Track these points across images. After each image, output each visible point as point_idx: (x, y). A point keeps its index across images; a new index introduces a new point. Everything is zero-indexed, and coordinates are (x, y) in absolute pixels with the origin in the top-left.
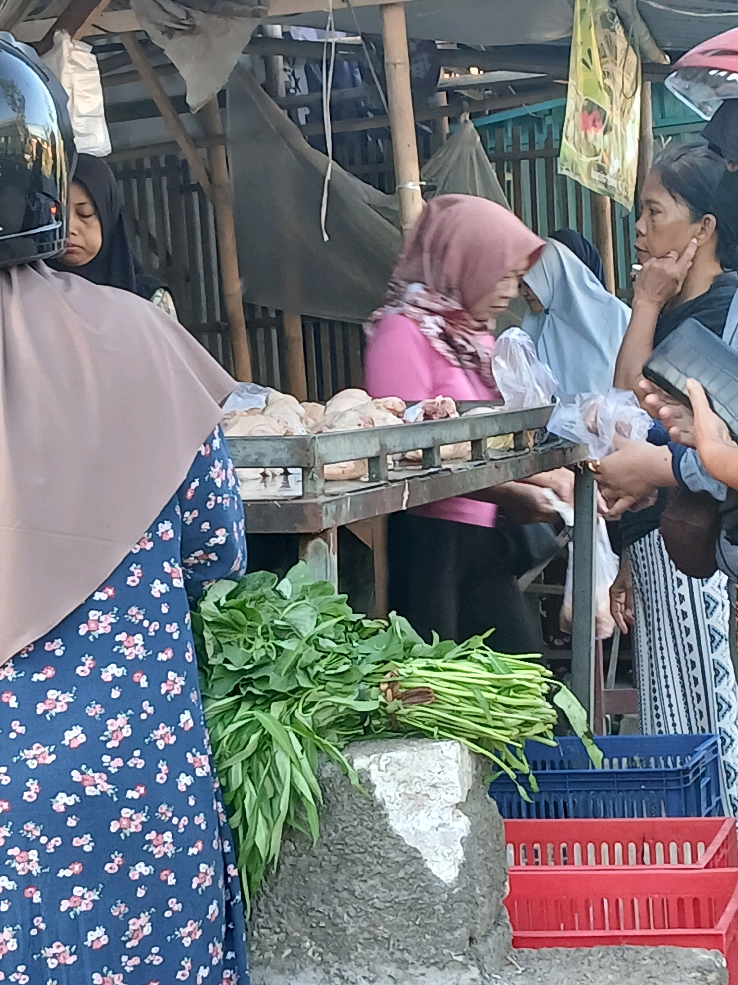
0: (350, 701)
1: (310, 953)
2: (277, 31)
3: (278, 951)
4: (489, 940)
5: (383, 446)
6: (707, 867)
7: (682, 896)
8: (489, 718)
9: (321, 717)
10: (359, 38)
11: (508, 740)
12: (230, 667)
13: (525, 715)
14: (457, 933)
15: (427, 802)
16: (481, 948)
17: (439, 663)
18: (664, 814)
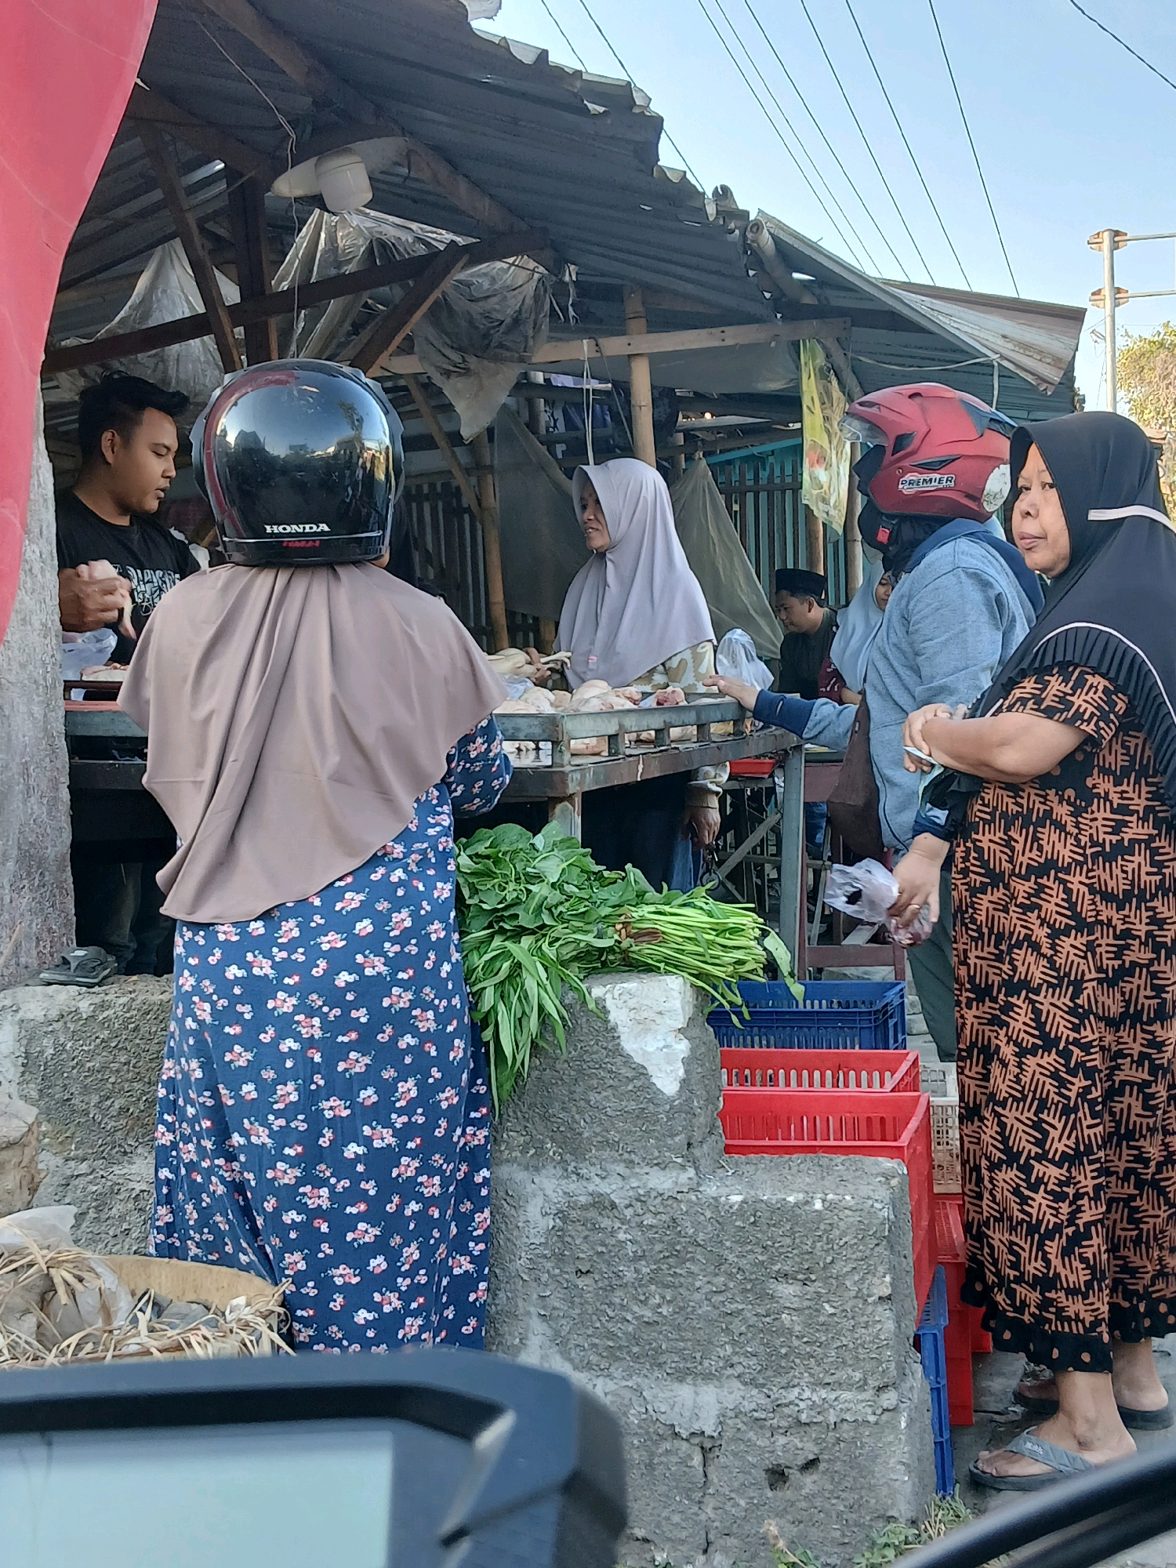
0: (589, 938)
1: (551, 1153)
2: (539, 378)
3: (524, 1152)
4: (704, 1146)
5: (621, 726)
6: (892, 1091)
7: (871, 1115)
8: (708, 956)
9: (564, 951)
10: (610, 385)
11: (723, 976)
12: (485, 906)
13: (739, 955)
14: (677, 1139)
15: (653, 1026)
16: (697, 1152)
17: (667, 909)
18: (857, 1047)
